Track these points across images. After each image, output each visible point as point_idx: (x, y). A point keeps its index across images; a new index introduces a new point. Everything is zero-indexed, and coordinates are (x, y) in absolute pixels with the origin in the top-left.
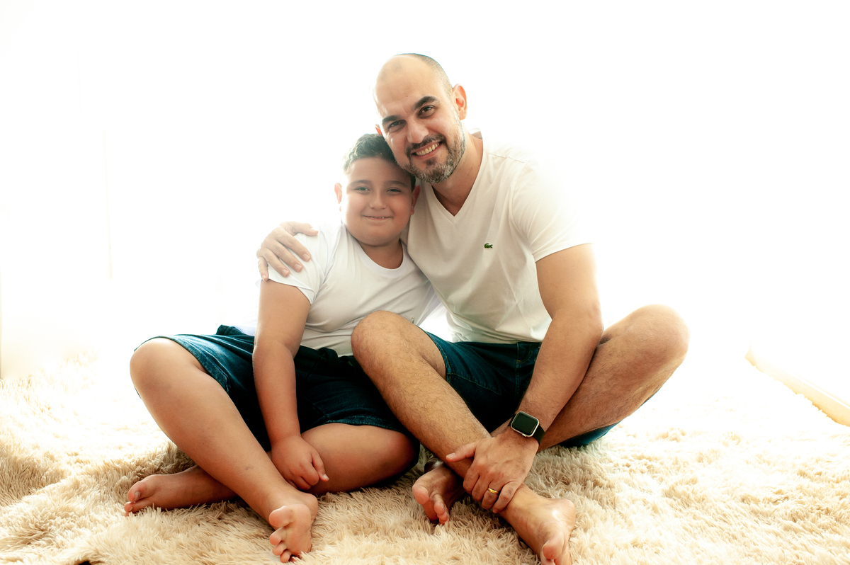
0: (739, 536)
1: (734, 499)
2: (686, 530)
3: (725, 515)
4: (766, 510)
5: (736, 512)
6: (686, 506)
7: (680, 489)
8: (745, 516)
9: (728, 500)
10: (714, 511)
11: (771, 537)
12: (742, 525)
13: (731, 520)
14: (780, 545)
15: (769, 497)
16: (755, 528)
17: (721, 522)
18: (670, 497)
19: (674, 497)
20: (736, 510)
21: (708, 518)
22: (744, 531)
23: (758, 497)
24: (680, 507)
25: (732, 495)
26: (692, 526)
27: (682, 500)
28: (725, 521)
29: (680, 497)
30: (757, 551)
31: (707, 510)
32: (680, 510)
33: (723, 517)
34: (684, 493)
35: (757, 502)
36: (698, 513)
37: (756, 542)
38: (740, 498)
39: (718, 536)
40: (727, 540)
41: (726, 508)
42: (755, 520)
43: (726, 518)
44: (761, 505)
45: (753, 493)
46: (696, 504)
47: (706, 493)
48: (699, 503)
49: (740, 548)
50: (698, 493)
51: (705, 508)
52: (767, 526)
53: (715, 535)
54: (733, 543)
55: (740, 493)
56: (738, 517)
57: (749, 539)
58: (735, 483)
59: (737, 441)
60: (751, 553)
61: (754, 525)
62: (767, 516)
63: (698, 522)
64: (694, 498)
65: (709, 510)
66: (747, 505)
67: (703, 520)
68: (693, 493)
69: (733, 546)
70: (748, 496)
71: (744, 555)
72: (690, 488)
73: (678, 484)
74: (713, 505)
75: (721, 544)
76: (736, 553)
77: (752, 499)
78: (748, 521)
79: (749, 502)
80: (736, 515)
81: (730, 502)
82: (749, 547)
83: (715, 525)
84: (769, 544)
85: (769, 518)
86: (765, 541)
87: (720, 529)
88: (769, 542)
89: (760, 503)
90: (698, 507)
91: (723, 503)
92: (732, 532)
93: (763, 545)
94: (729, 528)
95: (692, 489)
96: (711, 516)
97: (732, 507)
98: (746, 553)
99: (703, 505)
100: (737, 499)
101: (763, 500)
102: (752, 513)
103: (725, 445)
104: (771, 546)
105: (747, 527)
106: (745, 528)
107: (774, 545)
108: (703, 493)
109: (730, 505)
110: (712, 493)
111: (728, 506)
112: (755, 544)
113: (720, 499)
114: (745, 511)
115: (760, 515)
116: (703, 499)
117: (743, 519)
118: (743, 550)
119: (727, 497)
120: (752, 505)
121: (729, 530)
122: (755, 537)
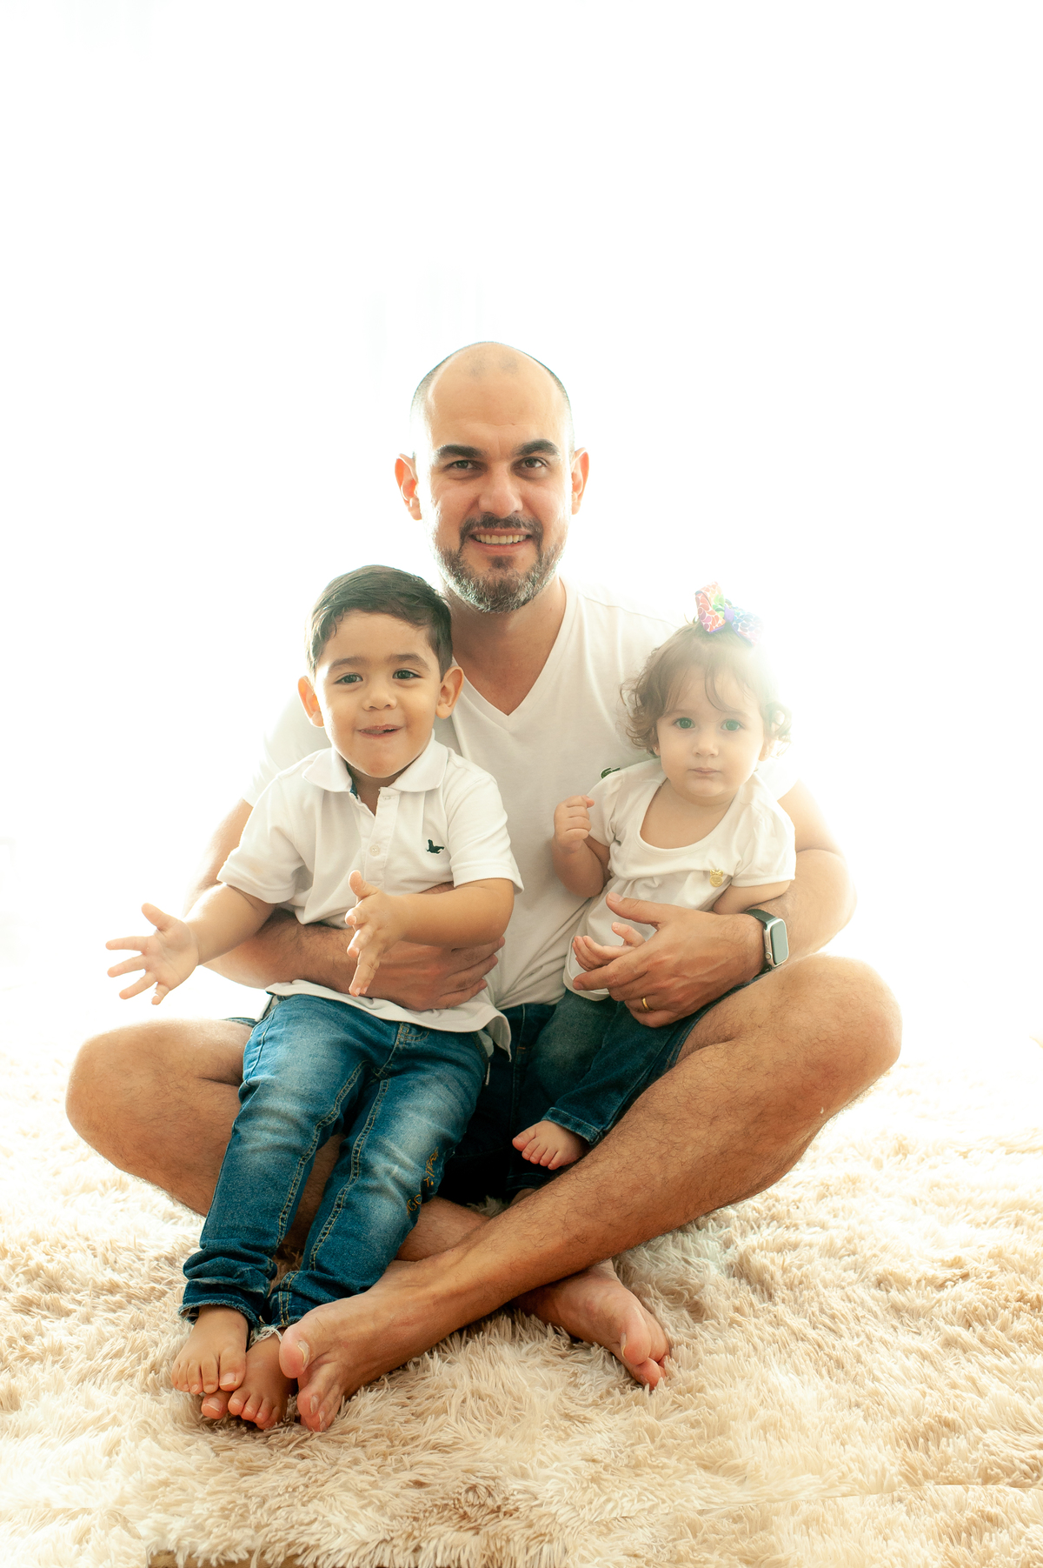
0: (848, 1361)
1: (863, 1280)
3: (833, 1317)
4: (919, 1302)
5: (860, 1309)
6: (766, 1296)
7: (759, 1259)
8: (876, 1317)
9: (850, 1284)
10: (815, 1309)
11: (913, 1363)
12: (863, 1338)
13: (843, 1327)
14: (925, 1380)
15: (930, 1273)
16: (885, 1343)
17: (824, 1332)
18: (740, 1276)
20: (862, 1304)
21: (798, 1323)
22: (861, 1350)
23: (909, 1275)
25: (861, 1273)
28: (830, 1329)
30: (874, 1394)
31: (801, 1305)
33: (827, 1321)
34: (765, 1270)
35: (904, 1285)
36: (781, 1309)
37: (877, 1373)
38: (873, 1279)
39: (808, 1362)
40: (824, 1371)
41: (842, 1302)
42: (893, 1326)
43: (836, 1323)
44: (912, 1292)
45: (901, 1269)
46: (786, 1291)
47: (810, 1268)
48: (792, 1290)
49: (846, 1389)
50: (794, 1270)
51: (800, 1300)
52: (913, 1338)
53: (802, 1361)
54: (835, 1379)
55: (878, 1269)
56: (862, 1320)
57: (867, 1368)
58: (875, 1246)
59: (900, 1156)
60: (860, 1400)
61: (887, 1337)
62: (919, 1316)
63: (776, 1332)
64: (784, 1280)
65: (806, 1304)
66: (884, 1293)
67: (788, 1326)
68: (785, 1270)
69: (833, 1384)
70: (891, 1275)
71: (847, 1403)
72: (778, 1259)
73: (757, 1251)
74: (818, 1296)
75: (809, 1380)
76: (832, 1401)
77: (897, 1281)
78: (877, 1329)
79: (889, 1288)
80: (860, 1315)
81: (855, 1287)
82: (862, 1386)
83: (808, 1338)
84: (904, 1378)
85: (922, 1321)
86: (897, 1371)
87: (816, 1347)
88: (904, 1374)
89: (909, 1288)
90: (786, 1298)
91: (839, 1291)
92: (838, 1353)
93: (892, 1380)
94: (836, 1343)
95: (781, 1263)
96: (808, 1318)
97: (856, 1297)
98: (853, 1400)
99: (798, 1294)
100: (869, 1281)
101: (919, 1281)
102: (891, 1311)
103: (879, 1165)
104: (907, 1382)
105: (871, 1342)
106: (868, 1342)
107: (913, 1380)
108: (804, 1269)
109: (853, 1294)
110: (821, 1269)
111: (848, 1297)
112: (875, 1379)
113: (836, 1282)
114: (878, 1308)
115: (906, 1315)
116: (801, 1283)
117: (869, 1323)
118: (848, 1391)
119: (852, 1275)
120: (894, 1293)
121: (834, 1347)
122: (880, 1363)
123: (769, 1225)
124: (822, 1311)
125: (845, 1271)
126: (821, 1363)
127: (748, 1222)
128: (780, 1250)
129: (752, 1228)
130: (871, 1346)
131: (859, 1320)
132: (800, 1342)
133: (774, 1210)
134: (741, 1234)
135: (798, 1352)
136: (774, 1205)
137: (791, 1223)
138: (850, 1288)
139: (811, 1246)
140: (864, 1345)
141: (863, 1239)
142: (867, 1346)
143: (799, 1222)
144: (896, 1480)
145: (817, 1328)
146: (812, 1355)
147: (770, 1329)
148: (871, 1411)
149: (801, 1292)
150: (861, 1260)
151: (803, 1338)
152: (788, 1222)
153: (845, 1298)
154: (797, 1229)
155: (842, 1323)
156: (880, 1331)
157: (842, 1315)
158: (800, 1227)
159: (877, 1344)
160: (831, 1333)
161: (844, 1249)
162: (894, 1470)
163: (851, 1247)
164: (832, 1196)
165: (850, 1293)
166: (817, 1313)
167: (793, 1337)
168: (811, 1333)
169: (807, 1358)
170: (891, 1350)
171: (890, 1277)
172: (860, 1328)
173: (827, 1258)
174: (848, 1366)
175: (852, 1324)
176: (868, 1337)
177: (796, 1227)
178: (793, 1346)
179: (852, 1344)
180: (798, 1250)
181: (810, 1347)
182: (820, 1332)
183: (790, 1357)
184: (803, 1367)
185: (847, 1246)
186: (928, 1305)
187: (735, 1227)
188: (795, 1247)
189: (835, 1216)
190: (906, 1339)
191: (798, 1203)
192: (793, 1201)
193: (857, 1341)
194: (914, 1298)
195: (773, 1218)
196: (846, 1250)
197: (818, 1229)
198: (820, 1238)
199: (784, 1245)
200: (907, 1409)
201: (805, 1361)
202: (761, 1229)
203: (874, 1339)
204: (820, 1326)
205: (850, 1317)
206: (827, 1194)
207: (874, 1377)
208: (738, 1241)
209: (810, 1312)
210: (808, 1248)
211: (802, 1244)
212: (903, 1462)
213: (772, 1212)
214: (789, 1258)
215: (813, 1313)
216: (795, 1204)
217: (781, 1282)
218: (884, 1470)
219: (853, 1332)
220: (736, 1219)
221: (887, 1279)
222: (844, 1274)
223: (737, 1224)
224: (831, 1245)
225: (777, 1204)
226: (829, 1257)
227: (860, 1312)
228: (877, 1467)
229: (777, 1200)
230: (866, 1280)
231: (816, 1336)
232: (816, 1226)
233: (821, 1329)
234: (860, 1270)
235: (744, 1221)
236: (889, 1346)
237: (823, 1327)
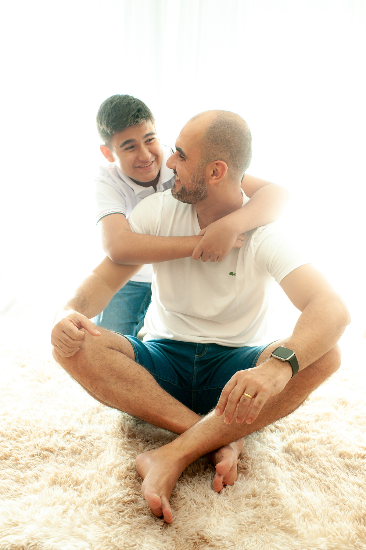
0: (332, 486)
1: (334, 454)
2: (294, 481)
3: (324, 469)
4: (356, 463)
5: (334, 465)
6: (298, 460)
7: (296, 446)
8: (340, 469)
9: (329, 455)
10: (318, 465)
11: (356, 488)
12: (336, 477)
13: (328, 473)
14: (361, 495)
15: (359, 452)
16: (345, 480)
17: (321, 474)
18: (288, 453)
19: (291, 453)
20: (335, 463)
21: (311, 471)
22: (336, 482)
23: (351, 453)
24: (293, 462)
25: (333, 451)
26: (298, 478)
27: (295, 456)
28: (324, 474)
29: (294, 453)
30: (343, 500)
31: (312, 464)
32: (293, 464)
33: (322, 470)
34: (298, 450)
35: (350, 457)
36: (305, 466)
37: (343, 492)
38: (338, 454)
39: (317, 487)
40: (323, 490)
41: (327, 462)
42: (346, 473)
43: (326, 471)
44: (353, 460)
45: (348, 450)
46: (306, 458)
47: (315, 449)
48: (308, 458)
49: (331, 498)
50: (309, 450)
51: (312, 462)
52: (355, 478)
53: (315, 486)
54: (327, 493)
55: (340, 450)
56: (335, 470)
57: (339, 490)
58: (337, 440)
59: (345, 405)
60: (338, 502)
61: (345, 477)
62: (356, 469)
63: (304, 475)
64: (305, 454)
65: (314, 463)
66: (342, 459)
67: (308, 472)
68: (305, 450)
69: (327, 495)
70: (345, 452)
71: (333, 504)
72: (303, 445)
73: (295, 442)
74: (318, 460)
75: (318, 494)
76: (327, 502)
77: (347, 455)
78: (341, 474)
79: (344, 458)
80: (334, 468)
81: (331, 456)
82: (338, 497)
83: (316, 477)
84: (353, 494)
85: (357, 471)
86: (350, 492)
87: (319, 480)
88: (353, 492)
89: (352, 458)
90: (306, 461)
91: (326, 458)
92: (328, 483)
93: (349, 495)
94: (326, 479)
95: (304, 446)
96: (315, 469)
97: (332, 461)
98: (335, 502)
99: (310, 459)
100: (337, 454)
101: (355, 455)
102: (345, 467)
103: (337, 408)
104: (354, 496)
105: (339, 479)
106: (338, 479)
107: (357, 495)
108: (312, 449)
109: (331, 459)
110: (319, 450)
111: (329, 461)
112: (342, 494)
113: (324, 454)
114: (341, 465)
115: (351, 468)
116: (311, 455)
117: (338, 471)
118: (333, 499)
119: (330, 452)
120: (346, 460)
121: (326, 481)
122: (344, 488)
123: (298, 431)
124: (320, 466)
125: (327, 450)
126: (322, 487)
127: (290, 430)
128: (302, 441)
129: (292, 432)
130: (339, 480)
131: (334, 470)
132: (313, 478)
133: (300, 426)
134: (288, 434)
135: (313, 483)
136: (299, 424)
137: (306, 431)
138: (330, 457)
139: (314, 440)
140: (337, 480)
141: (333, 438)
142: (338, 480)
143: (309, 430)
144: (355, 537)
145: (319, 473)
146: (318, 484)
147: (301, 474)
148: (342, 507)
149: (312, 459)
150: (333, 446)
151: (314, 477)
152: (305, 430)
153: (328, 461)
154: (309, 433)
155: (328, 471)
156: (342, 475)
157: (328, 468)
158: (310, 432)
159: (342, 480)
160: (324, 475)
161: (326, 442)
162: (354, 533)
163: (329, 441)
164: (320, 420)
165: (330, 459)
166: (318, 467)
167: (310, 477)
168: (317, 475)
169: (316, 485)
170: (347, 482)
171: (344, 453)
172: (334, 473)
173: (320, 445)
174: (332, 489)
175: (332, 472)
176: (338, 477)
177: (308, 432)
178: (310, 480)
179: (332, 480)
180: (309, 441)
181: (317, 481)
182: (320, 475)
183: (310, 484)
184: (315, 489)
185: (328, 440)
186: (359, 465)
187: (286, 431)
188: (308, 440)
189: (322, 428)
190: (352, 478)
191: (308, 423)
192: (306, 422)
193: (334, 479)
194: (355, 462)
195: (300, 429)
196: (327, 442)
197: (316, 433)
198: (318, 437)
199: (304, 439)
200: (356, 507)
201: (316, 486)
202: (296, 433)
203: (340, 478)
204: (320, 472)
205: (331, 468)
206: (319, 419)
207: (342, 493)
208: (287, 437)
209: (316, 467)
210: (313, 441)
211: (311, 439)
212: (357, 529)
213: (299, 426)
214: (306, 445)
215: (317, 467)
216: (307, 424)
217: (304, 455)
218: (350, 533)
219: (332, 475)
220: (286, 429)
221: (343, 454)
222: (327, 451)
223: (287, 430)
224: (322, 439)
225: (301, 423)
226: (321, 444)
227: (334, 467)
228: (347, 532)
229: (301, 422)
230: (335, 454)
231: (319, 477)
232: (315, 432)
233: (320, 473)
234: (333, 450)
235: (289, 429)
236: (346, 481)
237: (321, 473)
